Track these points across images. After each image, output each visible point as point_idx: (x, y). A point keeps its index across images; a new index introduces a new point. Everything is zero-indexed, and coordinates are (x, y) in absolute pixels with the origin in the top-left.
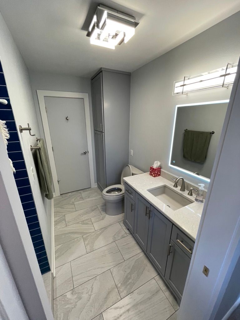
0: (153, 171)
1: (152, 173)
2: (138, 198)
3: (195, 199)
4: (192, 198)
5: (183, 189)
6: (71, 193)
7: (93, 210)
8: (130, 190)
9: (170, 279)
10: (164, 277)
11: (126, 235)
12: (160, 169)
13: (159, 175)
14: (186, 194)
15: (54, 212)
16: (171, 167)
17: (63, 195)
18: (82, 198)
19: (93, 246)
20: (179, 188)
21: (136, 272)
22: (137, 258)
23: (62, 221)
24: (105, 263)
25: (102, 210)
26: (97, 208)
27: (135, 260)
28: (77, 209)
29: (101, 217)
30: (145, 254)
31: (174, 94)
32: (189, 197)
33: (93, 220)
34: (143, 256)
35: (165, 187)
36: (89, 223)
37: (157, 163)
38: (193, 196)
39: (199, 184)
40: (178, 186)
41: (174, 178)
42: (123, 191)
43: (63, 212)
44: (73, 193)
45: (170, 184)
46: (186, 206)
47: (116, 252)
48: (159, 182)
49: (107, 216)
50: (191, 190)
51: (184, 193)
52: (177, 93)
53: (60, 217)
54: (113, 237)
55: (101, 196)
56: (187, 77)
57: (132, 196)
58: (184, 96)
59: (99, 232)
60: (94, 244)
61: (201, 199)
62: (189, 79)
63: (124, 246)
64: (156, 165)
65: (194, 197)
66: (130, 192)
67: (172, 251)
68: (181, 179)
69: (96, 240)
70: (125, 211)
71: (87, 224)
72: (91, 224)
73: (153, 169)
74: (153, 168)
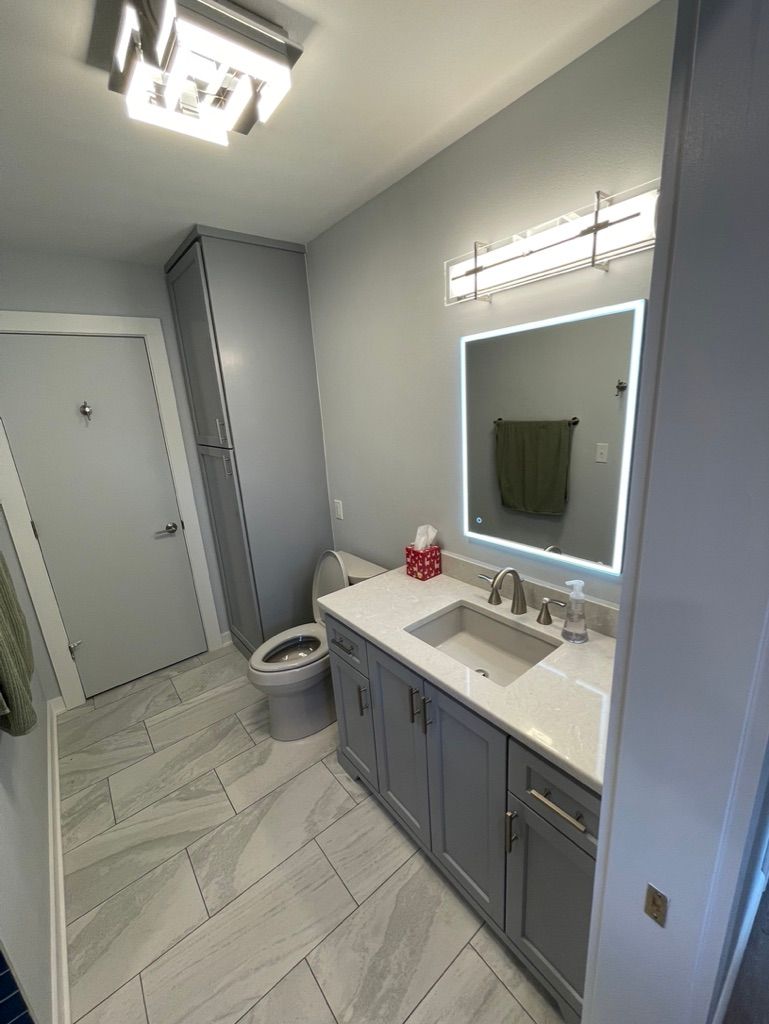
0: (417, 562)
1: (415, 569)
2: (378, 663)
3: (560, 632)
4: (553, 631)
5: (519, 607)
6: (129, 687)
7: (220, 737)
8: (347, 637)
9: (524, 935)
10: (504, 931)
11: (351, 805)
12: (439, 550)
13: (438, 571)
14: (530, 620)
15: (61, 777)
16: (471, 540)
17: (97, 700)
18: (176, 698)
19: (233, 879)
20: (507, 604)
21: (405, 940)
22: (403, 883)
23: (97, 805)
24: (284, 940)
25: (256, 727)
26: (235, 724)
27: (397, 891)
28: (160, 744)
29: (256, 754)
30: (428, 859)
31: (449, 301)
32: (542, 629)
33: (224, 772)
34: (421, 868)
35: (461, 608)
36: (208, 789)
37: (427, 532)
38: (554, 623)
39: (568, 583)
40: (502, 597)
41: (486, 574)
42: (324, 648)
43: (96, 770)
44: (139, 685)
45: (477, 597)
46: (540, 663)
47: (323, 880)
48: (440, 595)
49: (277, 745)
50: (546, 606)
51: (524, 619)
52: (459, 299)
53: (86, 791)
54: (306, 825)
55: (244, 678)
56: (482, 245)
57: (355, 658)
58: (482, 305)
59: (251, 818)
60: (234, 870)
61: (580, 631)
62: (488, 250)
63: (348, 847)
64: (423, 539)
65: (559, 628)
66: (348, 647)
67: (516, 833)
68: (510, 574)
69: (242, 852)
70: (339, 716)
71: (202, 794)
72: (217, 792)
73: (417, 553)
74: (414, 552)
